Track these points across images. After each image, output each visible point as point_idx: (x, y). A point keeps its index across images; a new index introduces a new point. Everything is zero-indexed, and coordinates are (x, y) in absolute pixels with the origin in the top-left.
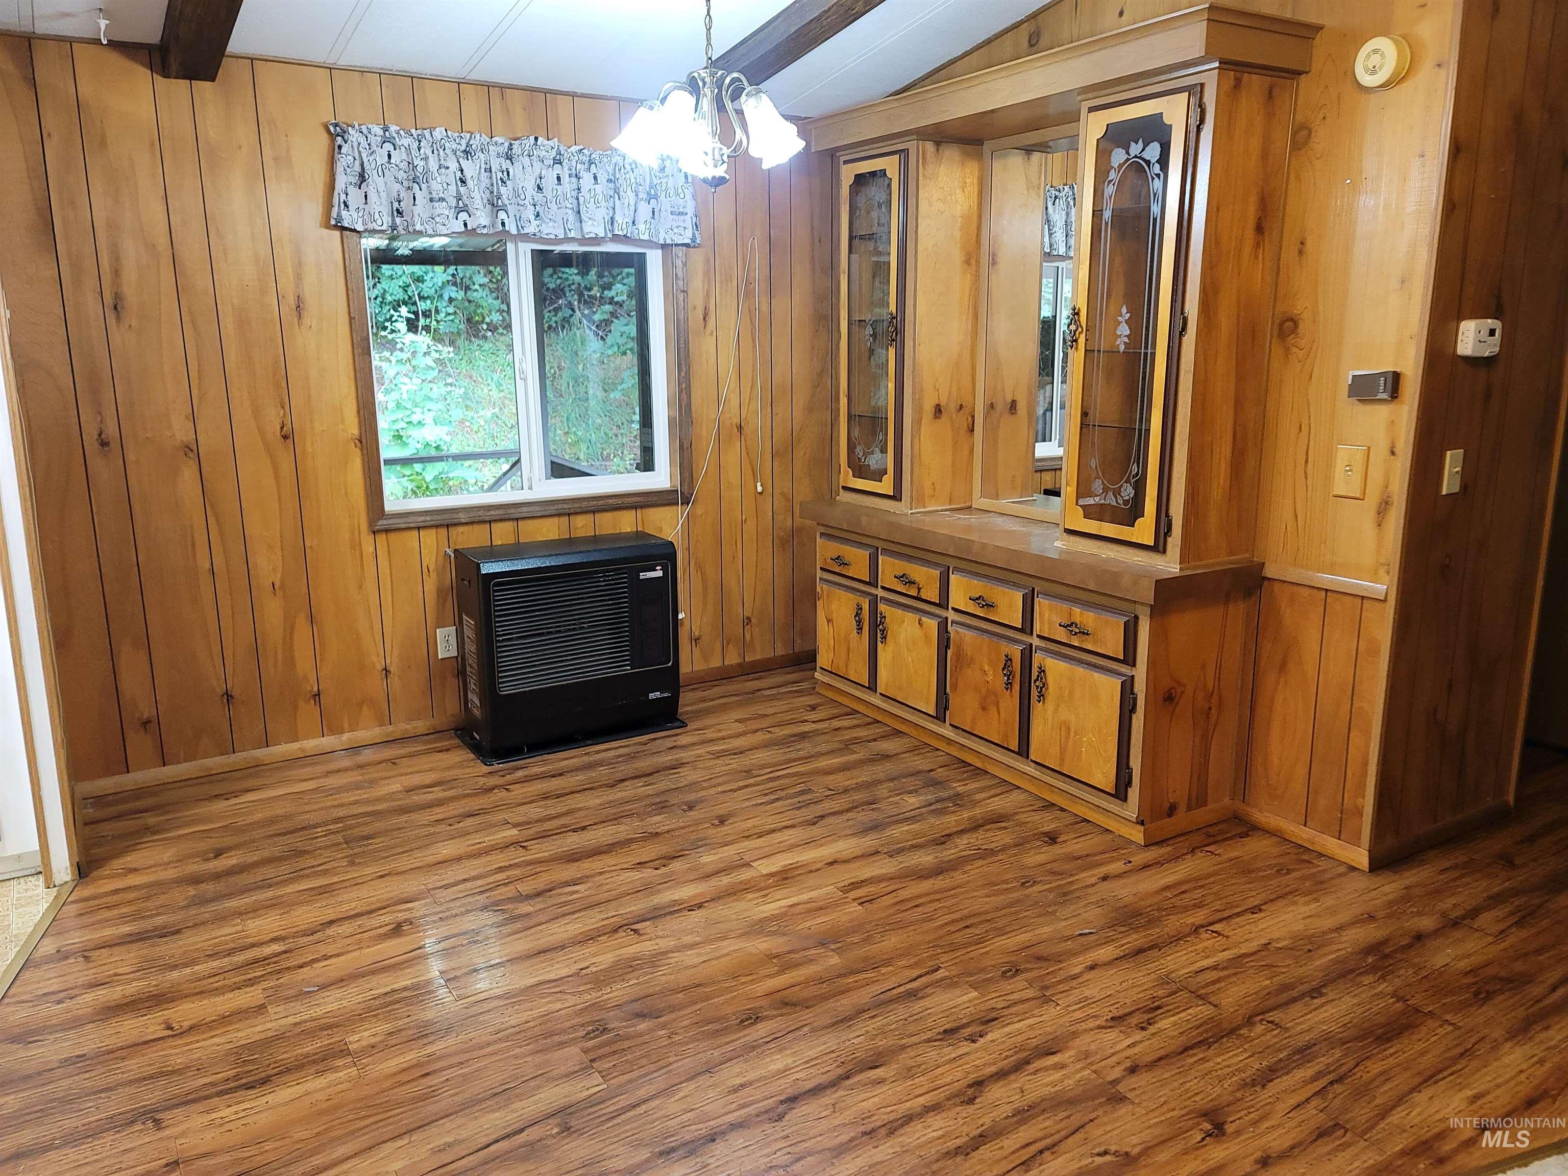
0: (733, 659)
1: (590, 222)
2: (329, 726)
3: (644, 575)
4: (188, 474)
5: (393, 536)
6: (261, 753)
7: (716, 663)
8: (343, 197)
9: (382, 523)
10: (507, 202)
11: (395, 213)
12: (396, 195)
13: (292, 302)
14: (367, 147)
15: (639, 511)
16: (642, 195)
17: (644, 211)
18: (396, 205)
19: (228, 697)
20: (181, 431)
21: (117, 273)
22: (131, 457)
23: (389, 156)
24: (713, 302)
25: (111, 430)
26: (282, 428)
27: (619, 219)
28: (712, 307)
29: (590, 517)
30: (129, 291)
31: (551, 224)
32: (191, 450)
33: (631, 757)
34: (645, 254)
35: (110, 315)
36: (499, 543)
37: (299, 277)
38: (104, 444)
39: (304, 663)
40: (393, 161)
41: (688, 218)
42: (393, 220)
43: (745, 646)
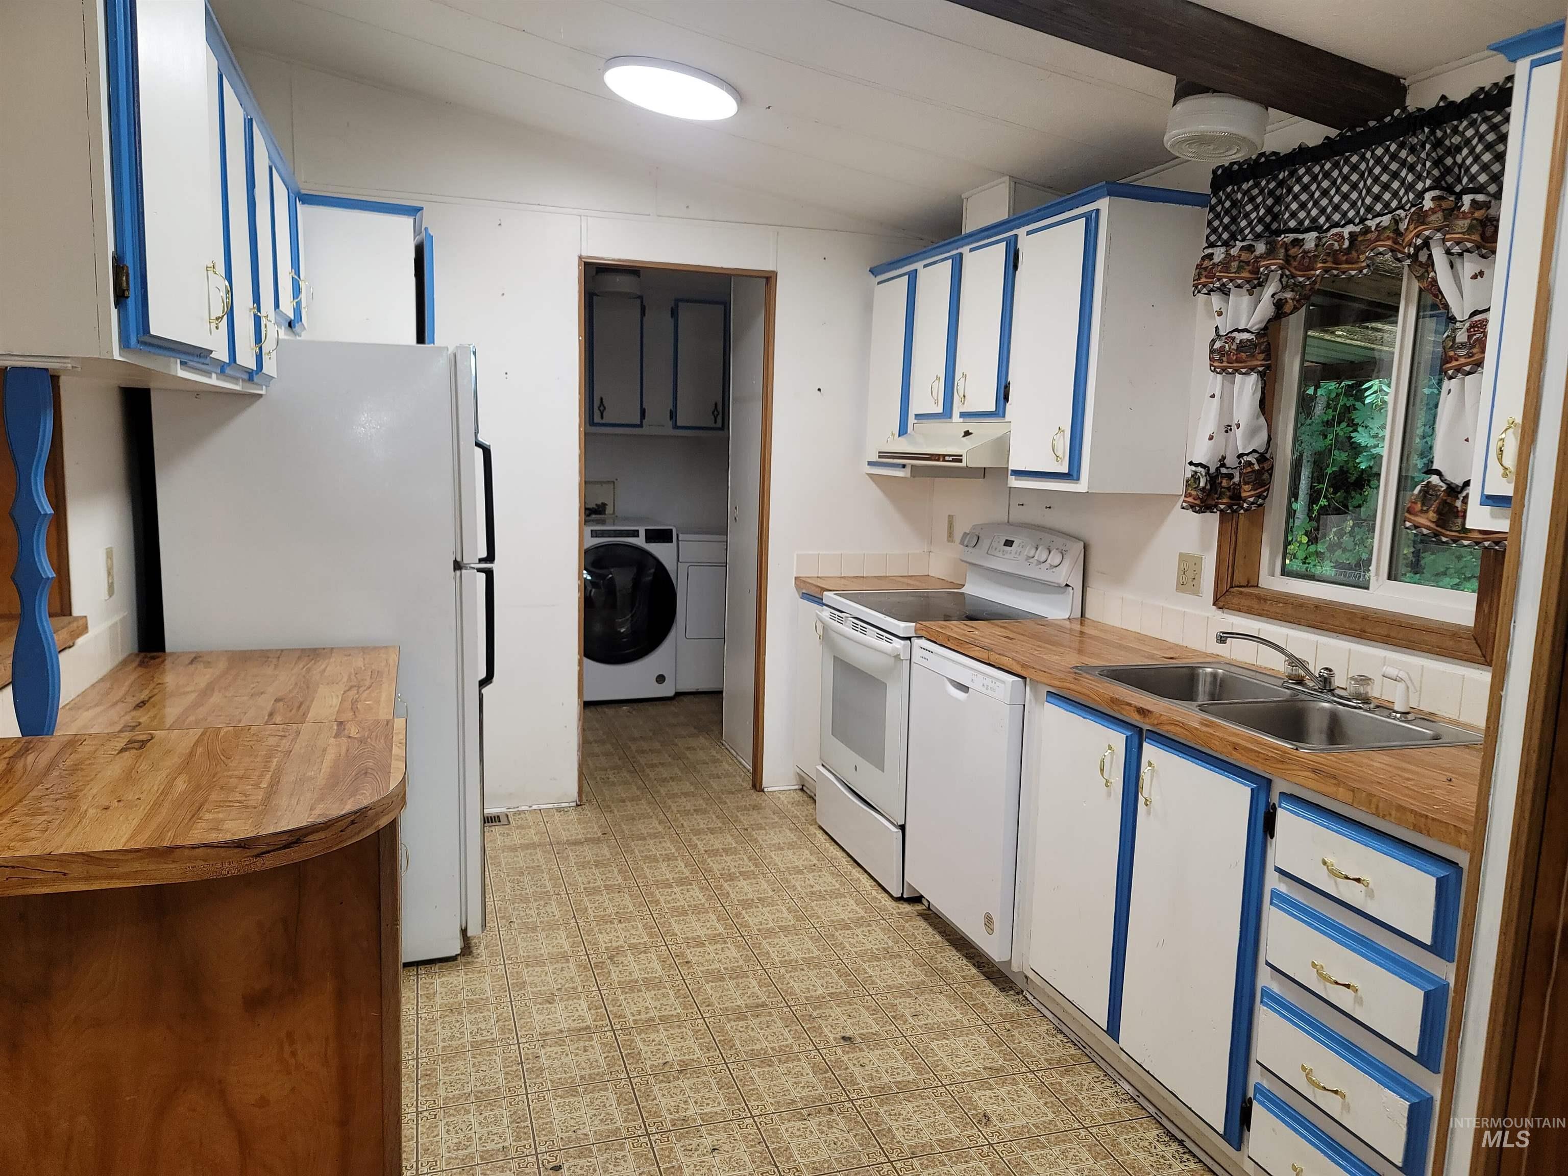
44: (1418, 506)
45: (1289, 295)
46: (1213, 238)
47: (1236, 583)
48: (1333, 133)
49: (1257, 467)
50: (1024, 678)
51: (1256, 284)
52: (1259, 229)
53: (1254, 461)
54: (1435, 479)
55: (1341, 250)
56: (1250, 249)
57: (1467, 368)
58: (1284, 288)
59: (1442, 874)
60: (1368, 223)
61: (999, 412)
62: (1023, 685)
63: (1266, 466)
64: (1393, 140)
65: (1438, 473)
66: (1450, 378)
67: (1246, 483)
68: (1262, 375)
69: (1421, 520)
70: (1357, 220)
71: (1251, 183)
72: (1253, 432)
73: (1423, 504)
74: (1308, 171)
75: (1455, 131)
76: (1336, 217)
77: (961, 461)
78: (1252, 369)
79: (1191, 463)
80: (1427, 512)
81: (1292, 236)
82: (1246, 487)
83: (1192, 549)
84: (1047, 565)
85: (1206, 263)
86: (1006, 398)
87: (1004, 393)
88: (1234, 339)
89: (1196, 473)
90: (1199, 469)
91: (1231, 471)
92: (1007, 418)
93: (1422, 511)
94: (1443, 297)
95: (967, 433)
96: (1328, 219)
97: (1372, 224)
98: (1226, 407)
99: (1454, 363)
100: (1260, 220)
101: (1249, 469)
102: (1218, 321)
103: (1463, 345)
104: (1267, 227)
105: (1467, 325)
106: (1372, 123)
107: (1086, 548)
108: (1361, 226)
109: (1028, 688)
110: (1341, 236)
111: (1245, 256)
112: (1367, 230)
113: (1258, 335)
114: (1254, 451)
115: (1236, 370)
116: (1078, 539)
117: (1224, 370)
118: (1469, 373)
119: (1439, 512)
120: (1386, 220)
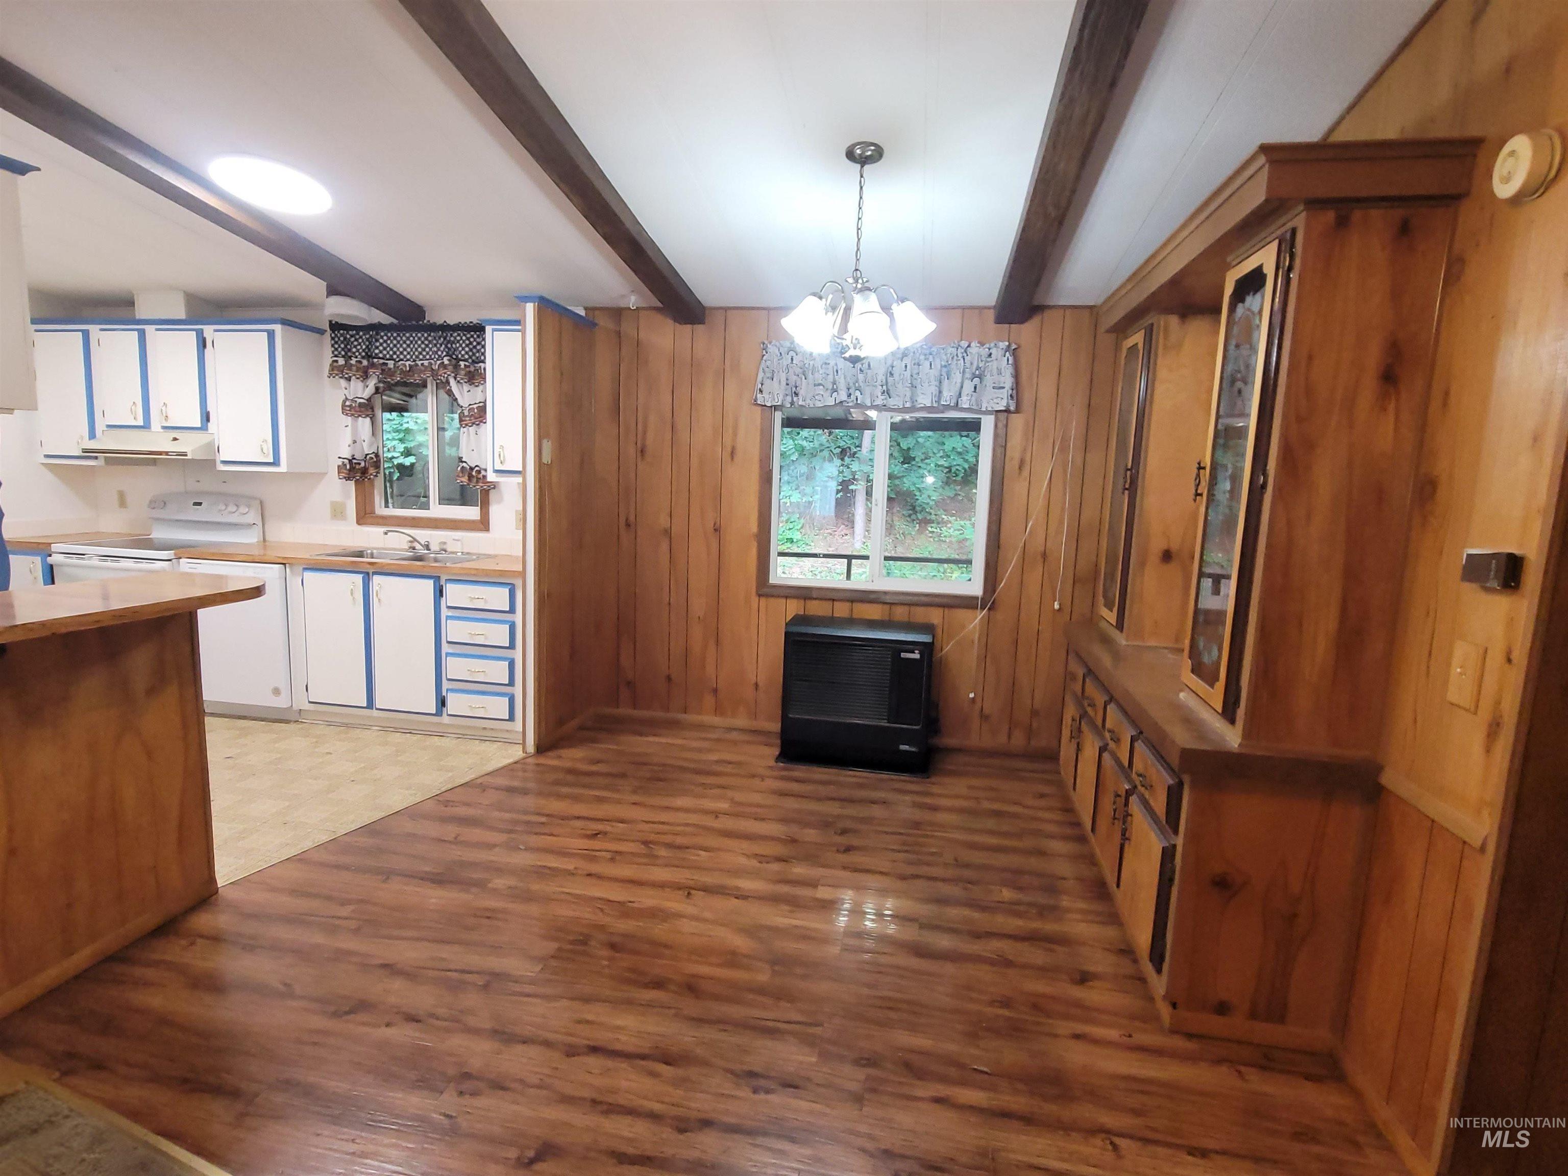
0: (1018, 740)
1: (922, 396)
2: (718, 710)
3: (903, 655)
4: (665, 546)
5: (772, 600)
6: (681, 716)
7: (1002, 739)
8: (760, 386)
9: (765, 590)
10: (861, 384)
11: (794, 395)
12: (794, 384)
13: (729, 450)
14: (779, 355)
15: (946, 610)
16: (968, 375)
17: (968, 387)
18: (794, 389)
19: (669, 678)
20: (664, 521)
21: (645, 433)
22: (639, 533)
23: (792, 359)
24: (1029, 455)
25: (632, 518)
26: (715, 524)
27: (946, 394)
28: (1028, 459)
29: (906, 608)
30: (650, 441)
31: (897, 398)
32: (668, 533)
33: (861, 786)
34: (980, 418)
35: (639, 454)
36: (838, 616)
37: (735, 434)
38: (628, 525)
39: (710, 669)
40: (794, 362)
41: (1005, 391)
42: (792, 399)
43: (1030, 733)
44: (461, 475)
45: (381, 385)
46: (336, 353)
47: (367, 512)
48: (395, 321)
49: (375, 460)
50: (284, 564)
51: (365, 376)
52: (363, 354)
53: (374, 457)
54: (464, 464)
55: (406, 371)
56: (360, 362)
57: (470, 425)
58: (380, 382)
59: (510, 587)
60: (417, 362)
61: (204, 428)
62: (284, 568)
63: (378, 459)
64: (425, 332)
65: (465, 462)
66: (464, 427)
67: (372, 467)
68: (371, 418)
69: (463, 479)
70: (412, 360)
71: (354, 332)
72: (371, 445)
73: (462, 473)
74: (386, 335)
75: (451, 335)
76: (402, 357)
77: (186, 455)
78: (367, 416)
79: (340, 458)
80: (464, 476)
81: (381, 361)
82: (372, 468)
83: (337, 497)
84: (237, 514)
85: (335, 364)
86: (208, 420)
87: (206, 417)
88: (356, 401)
89: (343, 462)
90: (345, 460)
91: (359, 462)
92: (210, 431)
93: (462, 476)
94: (454, 396)
95: (175, 439)
96: (398, 357)
97: (419, 363)
98: (355, 431)
99: (465, 422)
100: (364, 350)
101: (372, 461)
102: (346, 392)
103: (467, 416)
104: (367, 354)
105: (468, 409)
106: (414, 323)
107: (261, 503)
108: (414, 363)
109: (288, 570)
110: (405, 366)
111: (359, 365)
112: (417, 365)
113: (367, 400)
114: (373, 453)
115: (360, 416)
116: (255, 499)
117: (352, 415)
118: (470, 426)
119: (469, 477)
120: (426, 363)
